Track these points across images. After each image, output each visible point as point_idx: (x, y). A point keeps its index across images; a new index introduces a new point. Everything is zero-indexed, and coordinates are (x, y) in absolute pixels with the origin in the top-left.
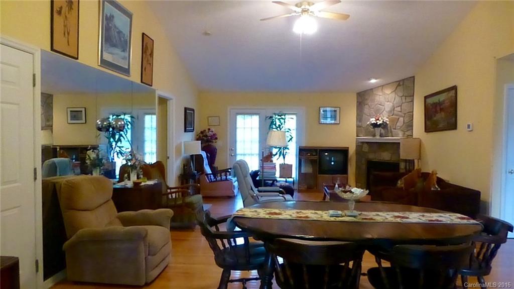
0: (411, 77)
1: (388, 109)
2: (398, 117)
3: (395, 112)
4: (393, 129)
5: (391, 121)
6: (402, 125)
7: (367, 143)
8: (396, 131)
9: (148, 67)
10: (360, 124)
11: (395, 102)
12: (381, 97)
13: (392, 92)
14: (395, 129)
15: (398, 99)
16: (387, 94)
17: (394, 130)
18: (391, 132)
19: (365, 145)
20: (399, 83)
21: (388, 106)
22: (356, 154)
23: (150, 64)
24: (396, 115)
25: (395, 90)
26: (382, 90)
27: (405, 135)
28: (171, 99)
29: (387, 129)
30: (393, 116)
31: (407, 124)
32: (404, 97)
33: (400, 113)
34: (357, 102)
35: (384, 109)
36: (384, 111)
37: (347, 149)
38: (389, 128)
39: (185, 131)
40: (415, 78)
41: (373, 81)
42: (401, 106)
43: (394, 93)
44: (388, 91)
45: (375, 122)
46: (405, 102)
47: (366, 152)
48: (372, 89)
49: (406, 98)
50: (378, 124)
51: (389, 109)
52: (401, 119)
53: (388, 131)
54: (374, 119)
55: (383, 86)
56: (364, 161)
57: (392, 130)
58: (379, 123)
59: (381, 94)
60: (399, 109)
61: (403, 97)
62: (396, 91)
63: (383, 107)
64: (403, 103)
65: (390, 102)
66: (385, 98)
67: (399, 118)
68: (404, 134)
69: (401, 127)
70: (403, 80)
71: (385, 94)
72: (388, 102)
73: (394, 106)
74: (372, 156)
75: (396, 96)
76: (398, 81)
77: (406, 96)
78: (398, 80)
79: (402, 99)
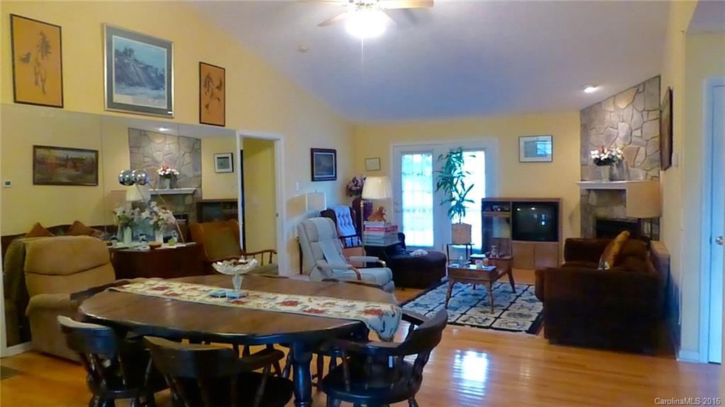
0: (655, 77)
1: (622, 134)
2: (638, 146)
3: (633, 138)
4: (631, 166)
5: (628, 152)
6: (643, 159)
7: (595, 190)
8: (635, 169)
9: (214, 104)
10: (585, 160)
11: (632, 123)
12: (612, 114)
13: (628, 106)
14: (633, 167)
15: (637, 116)
16: (621, 109)
17: (632, 169)
18: (628, 170)
19: (593, 195)
20: (638, 90)
21: (623, 128)
22: (581, 208)
23: (219, 99)
24: (637, 143)
25: (633, 101)
26: (614, 103)
27: (649, 177)
28: (278, 140)
29: (623, 168)
30: (631, 145)
31: (651, 157)
32: (646, 112)
33: (640, 140)
34: (581, 125)
35: (618, 133)
36: (618, 139)
37: (557, 201)
38: (625, 166)
39: (313, 179)
40: (662, 78)
41: (590, 90)
42: (642, 127)
43: (631, 107)
44: (622, 105)
45: (598, 157)
46: (648, 121)
47: (594, 206)
48: (600, 103)
49: (648, 114)
50: (602, 159)
51: (624, 134)
52: (642, 150)
53: (623, 170)
54: (597, 152)
55: (615, 96)
56: (591, 221)
57: (630, 168)
58: (604, 157)
59: (612, 110)
60: (638, 133)
61: (644, 112)
62: (634, 103)
63: (616, 131)
64: (644, 122)
65: (626, 122)
66: (619, 116)
67: (639, 148)
68: (647, 174)
69: (643, 162)
70: (644, 83)
71: (617, 109)
72: (623, 122)
73: (630, 128)
74: (602, 213)
75: (634, 110)
76: (635, 87)
77: (649, 111)
78: (636, 84)
79: (642, 116)
